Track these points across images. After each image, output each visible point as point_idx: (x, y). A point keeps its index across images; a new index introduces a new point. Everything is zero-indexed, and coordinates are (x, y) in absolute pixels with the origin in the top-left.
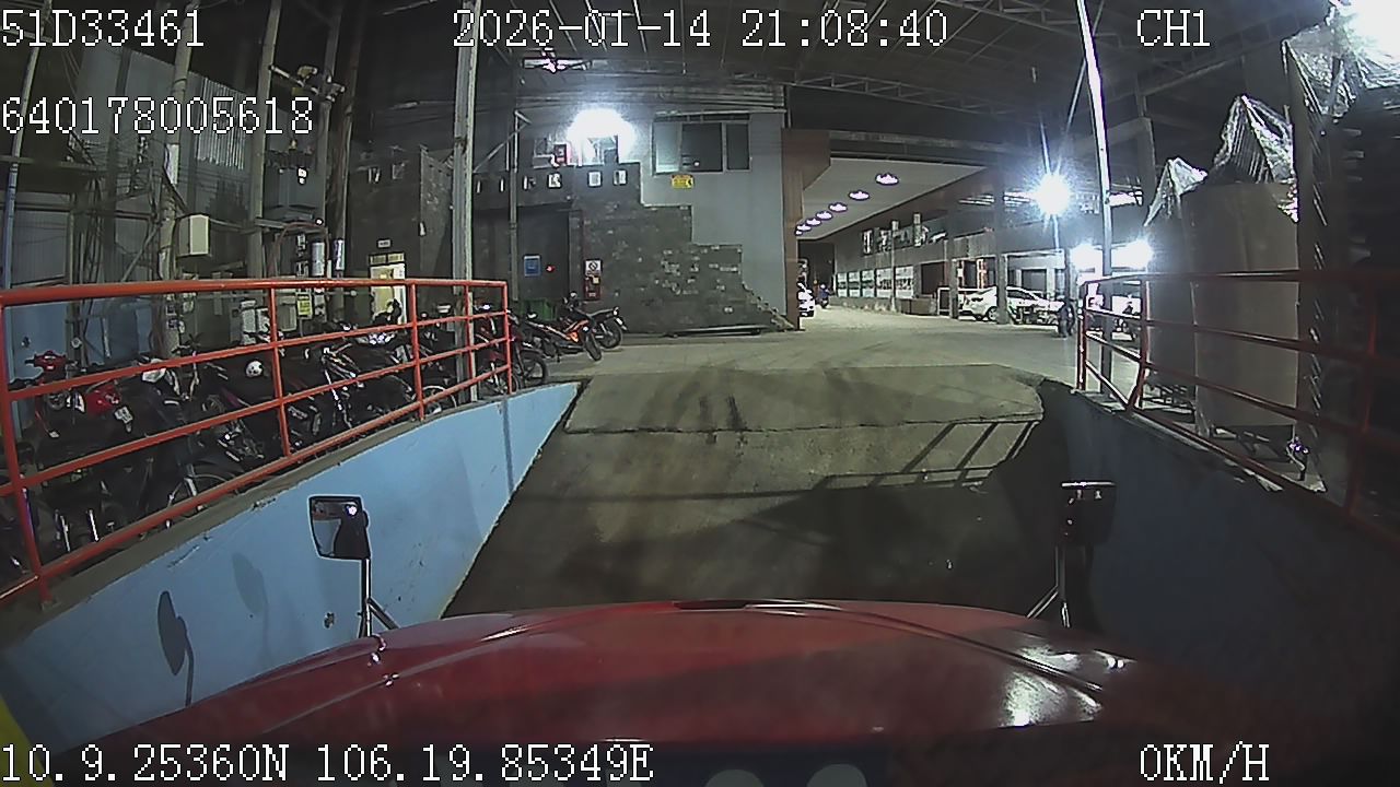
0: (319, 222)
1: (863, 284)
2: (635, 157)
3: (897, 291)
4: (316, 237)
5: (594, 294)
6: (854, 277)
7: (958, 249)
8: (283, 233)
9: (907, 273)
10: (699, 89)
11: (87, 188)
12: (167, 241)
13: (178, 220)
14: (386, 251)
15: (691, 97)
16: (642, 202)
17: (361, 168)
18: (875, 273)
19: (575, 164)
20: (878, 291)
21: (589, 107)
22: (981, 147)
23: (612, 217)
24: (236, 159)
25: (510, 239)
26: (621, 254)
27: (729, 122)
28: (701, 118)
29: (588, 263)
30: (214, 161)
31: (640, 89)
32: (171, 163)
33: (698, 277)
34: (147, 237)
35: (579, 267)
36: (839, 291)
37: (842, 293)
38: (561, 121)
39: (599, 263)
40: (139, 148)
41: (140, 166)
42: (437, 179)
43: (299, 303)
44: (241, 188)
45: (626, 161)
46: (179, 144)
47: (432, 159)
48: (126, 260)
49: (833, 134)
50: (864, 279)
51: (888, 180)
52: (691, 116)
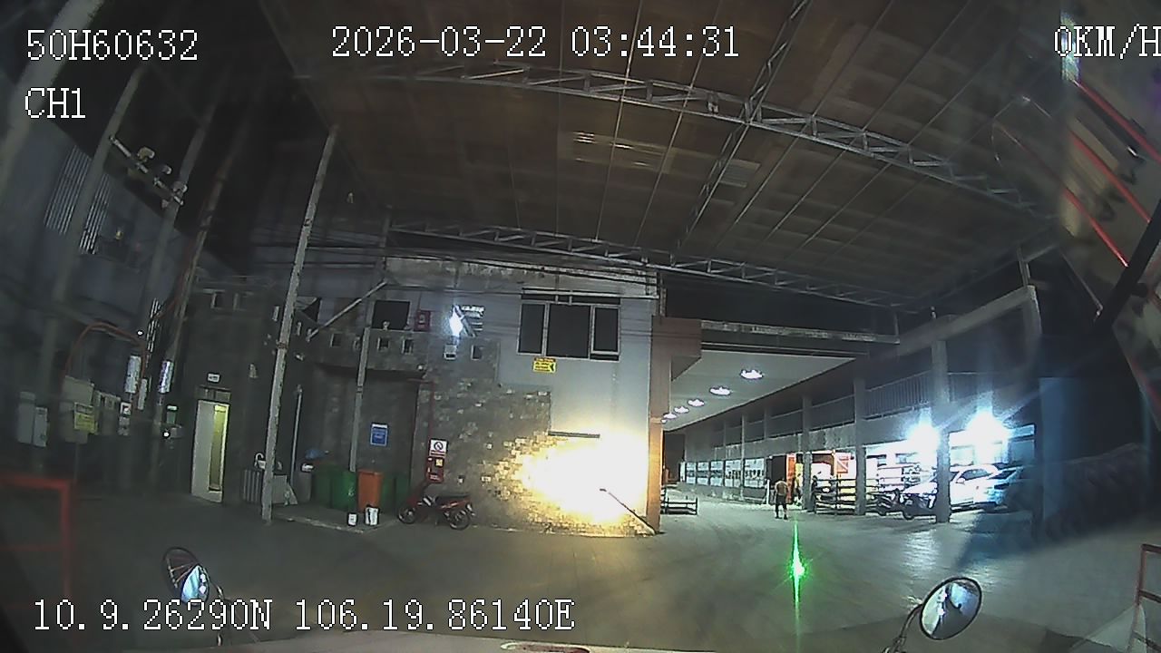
0: (139, 333)
1: (712, 474)
3: (745, 482)
5: (436, 477)
6: (703, 467)
8: (87, 330)
9: (760, 465)
14: (215, 387)
16: (498, 381)
18: (724, 464)
20: (726, 480)
22: (850, 338)
23: (465, 395)
25: (354, 403)
26: (469, 437)
27: (599, 305)
28: (571, 298)
29: (433, 442)
35: (423, 444)
36: (688, 478)
37: (691, 480)
39: (445, 443)
43: (77, 414)
49: (704, 324)
51: (754, 375)
52: (559, 296)
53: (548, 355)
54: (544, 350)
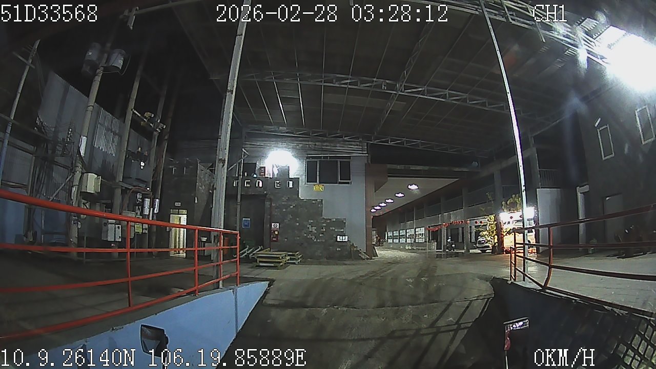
0: (148, 189)
1: (400, 237)
2: (297, 175)
3: (416, 240)
4: (147, 196)
5: (274, 239)
6: (396, 233)
7: (446, 218)
8: (132, 191)
9: (422, 231)
10: (328, 144)
11: (42, 146)
12: (76, 182)
13: (83, 174)
14: (179, 208)
15: (324, 147)
16: (300, 197)
17: (171, 167)
18: (406, 231)
19: (269, 177)
20: (408, 239)
21: (277, 150)
22: (457, 169)
23: (285, 203)
24: (112, 151)
25: (237, 210)
26: (289, 221)
27: (341, 160)
28: (329, 158)
29: (273, 224)
30: (102, 150)
31: (300, 143)
32: (82, 145)
33: (325, 233)
34: (67, 178)
35: (268, 225)
36: (389, 240)
37: (390, 241)
38: (264, 155)
39: (278, 224)
40: (68, 134)
41: (68, 143)
42: (204, 177)
43: (136, 226)
44: (113, 166)
45: (293, 177)
46: (87, 137)
47: (203, 167)
48: (56, 186)
49: (389, 166)
50: (400, 234)
52: (324, 157)
53: (320, 183)
54: (318, 181)
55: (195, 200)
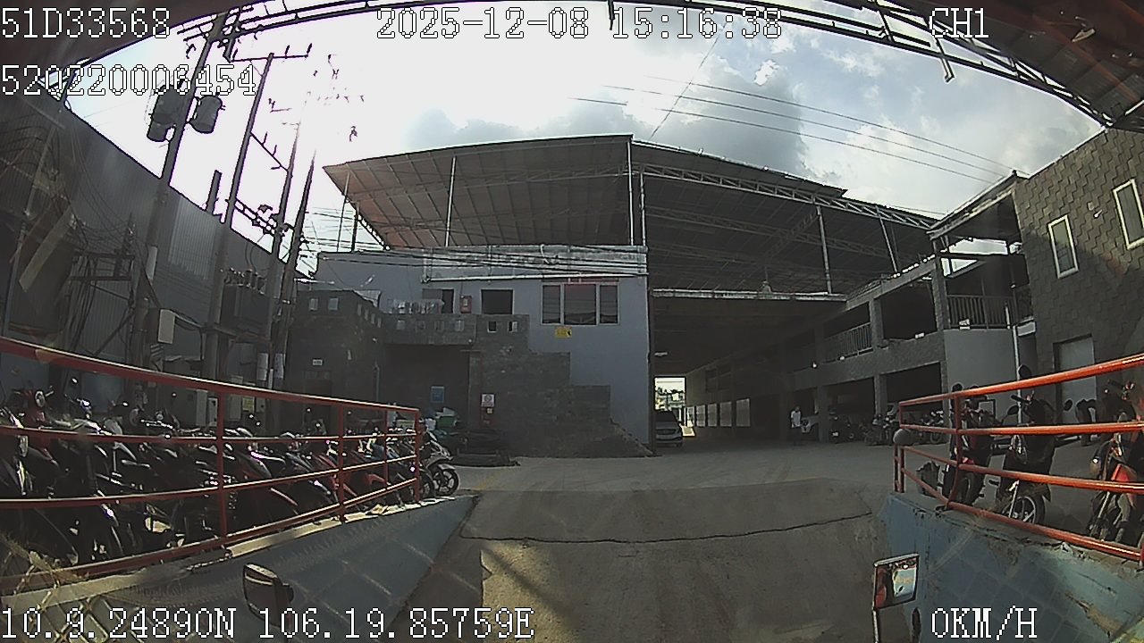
0: (266, 336)
1: (707, 416)
2: (526, 311)
3: (736, 420)
5: (488, 422)
10: (578, 256)
13: (151, 311)
14: (318, 369)
15: (571, 262)
16: (530, 347)
19: (477, 314)
20: (721, 421)
23: (505, 359)
26: (512, 390)
27: (602, 283)
28: (580, 280)
29: (484, 396)
30: (185, 268)
32: (150, 261)
33: (574, 411)
35: (476, 398)
39: (493, 396)
43: (244, 400)
45: (518, 313)
46: (157, 247)
50: (708, 412)
52: (571, 278)
53: (565, 323)
54: (562, 320)
55: (347, 355)
